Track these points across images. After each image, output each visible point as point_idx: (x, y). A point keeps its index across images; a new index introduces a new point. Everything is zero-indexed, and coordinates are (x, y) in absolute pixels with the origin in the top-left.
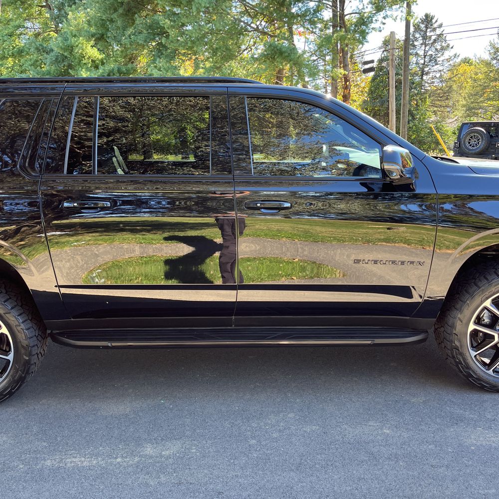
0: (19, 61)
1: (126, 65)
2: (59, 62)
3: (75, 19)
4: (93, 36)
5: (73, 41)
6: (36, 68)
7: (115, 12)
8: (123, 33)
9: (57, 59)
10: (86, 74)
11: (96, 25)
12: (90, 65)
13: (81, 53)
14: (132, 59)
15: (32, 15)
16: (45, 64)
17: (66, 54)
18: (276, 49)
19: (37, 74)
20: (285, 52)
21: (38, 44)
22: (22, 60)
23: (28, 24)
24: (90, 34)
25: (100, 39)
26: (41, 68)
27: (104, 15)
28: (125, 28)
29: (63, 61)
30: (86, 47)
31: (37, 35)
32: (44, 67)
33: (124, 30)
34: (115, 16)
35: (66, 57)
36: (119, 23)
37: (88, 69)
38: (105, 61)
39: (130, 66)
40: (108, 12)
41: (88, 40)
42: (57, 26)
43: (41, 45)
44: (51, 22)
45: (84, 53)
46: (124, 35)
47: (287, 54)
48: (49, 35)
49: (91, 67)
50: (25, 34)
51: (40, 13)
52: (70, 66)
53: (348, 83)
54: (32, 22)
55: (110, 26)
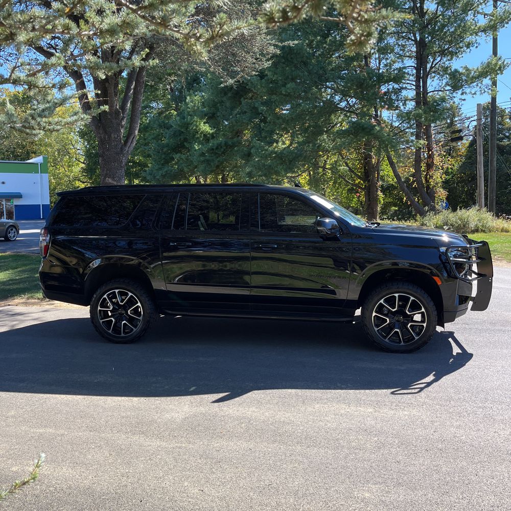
0: (144, 135)
1: (232, 138)
2: (177, 136)
3: (192, 102)
4: (206, 115)
5: (189, 120)
6: (157, 142)
7: (225, 95)
8: (231, 112)
9: (174, 134)
10: (198, 146)
11: (209, 106)
12: (202, 139)
13: (195, 129)
14: (238, 133)
15: (157, 96)
16: (165, 138)
17: (182, 130)
18: (358, 127)
19: (158, 146)
20: (366, 128)
21: (160, 121)
22: (147, 134)
23: (154, 105)
24: (203, 114)
25: (211, 118)
26: (162, 141)
27: (216, 98)
28: (232, 109)
29: (180, 135)
30: (200, 124)
31: (160, 113)
32: (164, 140)
33: (232, 110)
34: (224, 99)
35: (182, 132)
36: (228, 104)
37: (200, 143)
38: (215, 135)
39: (235, 140)
40: (219, 96)
41: (202, 118)
42: (177, 105)
43: (163, 122)
44: (172, 102)
45: (198, 129)
46: (232, 115)
47: (368, 130)
48: (170, 113)
49: (203, 140)
50: (150, 113)
51: (164, 94)
52: (186, 140)
53: (430, 153)
54: (157, 102)
55: (220, 107)
